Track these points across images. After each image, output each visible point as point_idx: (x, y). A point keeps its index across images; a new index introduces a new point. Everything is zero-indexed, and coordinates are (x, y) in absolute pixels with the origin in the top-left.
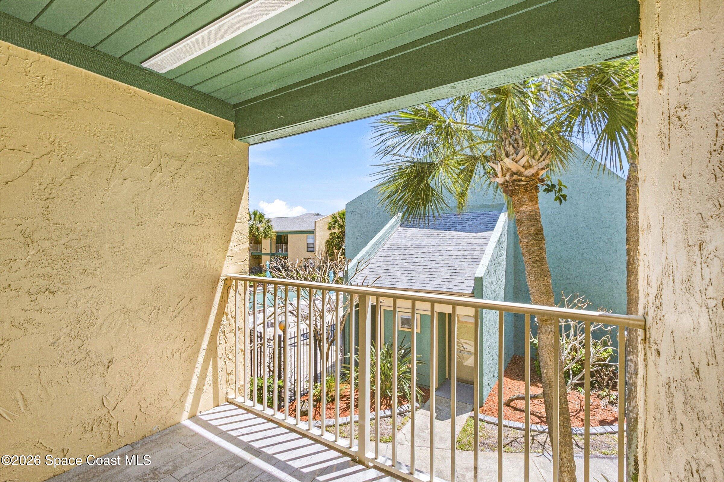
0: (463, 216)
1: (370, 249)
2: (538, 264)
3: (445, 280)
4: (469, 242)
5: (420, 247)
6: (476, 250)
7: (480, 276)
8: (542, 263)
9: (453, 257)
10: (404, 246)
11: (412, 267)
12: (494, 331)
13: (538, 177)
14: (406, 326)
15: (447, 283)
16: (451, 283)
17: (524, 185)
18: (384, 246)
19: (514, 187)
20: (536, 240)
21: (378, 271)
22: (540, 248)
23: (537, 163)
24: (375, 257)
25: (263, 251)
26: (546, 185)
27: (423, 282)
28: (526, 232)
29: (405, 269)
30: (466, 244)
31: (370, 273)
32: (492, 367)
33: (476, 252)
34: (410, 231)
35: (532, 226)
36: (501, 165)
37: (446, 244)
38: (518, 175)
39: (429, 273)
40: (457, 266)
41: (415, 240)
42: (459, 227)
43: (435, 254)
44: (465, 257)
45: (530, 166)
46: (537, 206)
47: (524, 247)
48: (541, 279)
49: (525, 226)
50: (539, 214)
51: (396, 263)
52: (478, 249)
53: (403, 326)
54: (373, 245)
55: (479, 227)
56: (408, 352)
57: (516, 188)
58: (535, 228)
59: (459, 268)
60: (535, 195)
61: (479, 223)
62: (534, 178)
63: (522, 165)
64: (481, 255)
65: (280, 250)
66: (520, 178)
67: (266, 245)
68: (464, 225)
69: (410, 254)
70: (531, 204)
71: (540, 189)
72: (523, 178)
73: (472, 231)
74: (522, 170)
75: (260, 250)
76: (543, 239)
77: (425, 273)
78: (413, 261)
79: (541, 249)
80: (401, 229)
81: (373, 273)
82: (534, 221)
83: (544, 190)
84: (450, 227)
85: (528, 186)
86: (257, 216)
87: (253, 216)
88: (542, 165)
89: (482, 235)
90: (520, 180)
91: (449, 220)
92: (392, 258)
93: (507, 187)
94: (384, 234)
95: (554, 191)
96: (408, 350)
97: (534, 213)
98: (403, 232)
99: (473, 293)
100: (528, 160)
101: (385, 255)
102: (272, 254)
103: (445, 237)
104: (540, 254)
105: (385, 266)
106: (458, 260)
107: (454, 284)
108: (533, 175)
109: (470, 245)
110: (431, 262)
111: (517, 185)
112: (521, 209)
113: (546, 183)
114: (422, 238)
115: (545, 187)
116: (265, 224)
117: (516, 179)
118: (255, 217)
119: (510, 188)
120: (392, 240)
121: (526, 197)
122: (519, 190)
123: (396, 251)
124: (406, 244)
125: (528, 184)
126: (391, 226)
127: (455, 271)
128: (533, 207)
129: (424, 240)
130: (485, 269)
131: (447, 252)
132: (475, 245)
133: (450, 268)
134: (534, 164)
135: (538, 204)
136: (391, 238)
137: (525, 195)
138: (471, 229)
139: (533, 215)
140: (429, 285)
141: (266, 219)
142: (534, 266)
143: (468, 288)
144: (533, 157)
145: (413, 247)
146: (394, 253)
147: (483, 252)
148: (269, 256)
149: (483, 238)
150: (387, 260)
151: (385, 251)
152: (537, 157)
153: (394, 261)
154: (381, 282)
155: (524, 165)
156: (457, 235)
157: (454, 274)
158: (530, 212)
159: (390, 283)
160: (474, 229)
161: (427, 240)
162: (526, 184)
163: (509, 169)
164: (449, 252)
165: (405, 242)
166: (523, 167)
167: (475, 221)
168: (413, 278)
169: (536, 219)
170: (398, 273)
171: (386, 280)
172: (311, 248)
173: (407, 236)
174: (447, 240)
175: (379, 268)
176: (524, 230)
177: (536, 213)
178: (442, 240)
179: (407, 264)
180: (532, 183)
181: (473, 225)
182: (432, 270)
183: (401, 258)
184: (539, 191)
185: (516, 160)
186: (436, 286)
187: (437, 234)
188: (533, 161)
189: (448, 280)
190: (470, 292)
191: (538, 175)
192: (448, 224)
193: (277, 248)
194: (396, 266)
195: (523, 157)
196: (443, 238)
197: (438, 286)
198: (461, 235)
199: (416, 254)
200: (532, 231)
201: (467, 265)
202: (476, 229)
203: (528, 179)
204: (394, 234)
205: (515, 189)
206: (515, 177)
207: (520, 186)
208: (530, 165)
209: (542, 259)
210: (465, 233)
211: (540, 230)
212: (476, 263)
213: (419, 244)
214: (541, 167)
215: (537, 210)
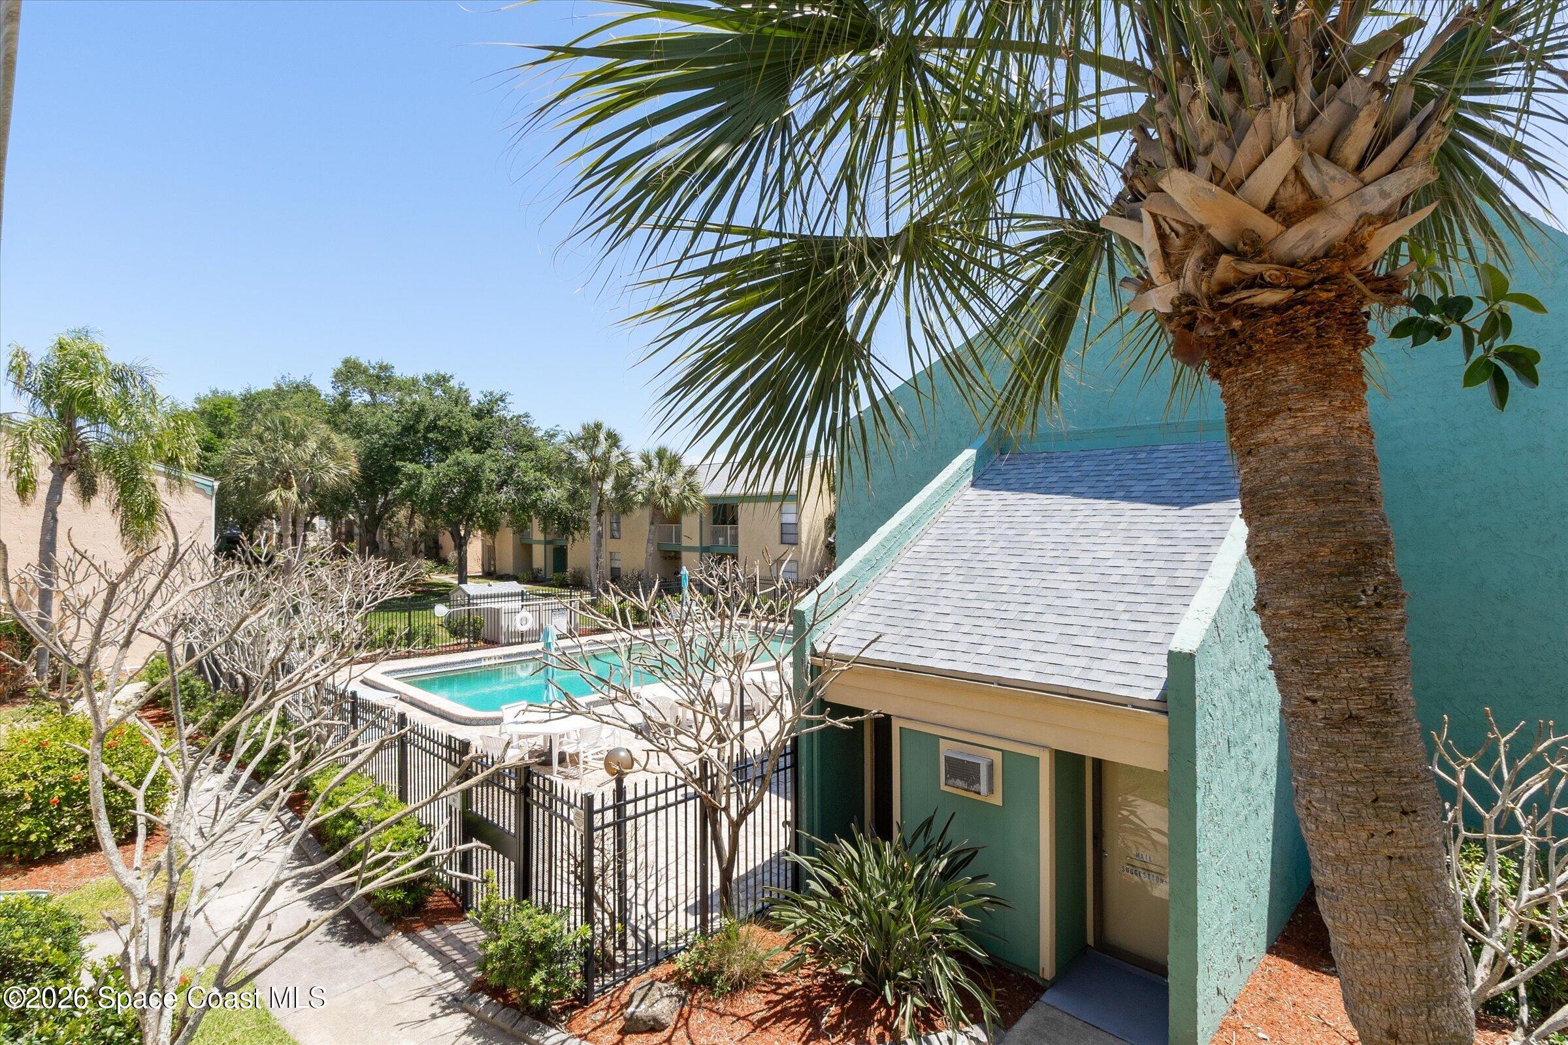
0: (1155, 455)
1: (876, 550)
2: (1357, 734)
3: (1079, 651)
4: (1165, 535)
5: (1017, 545)
6: (1186, 558)
7: (1186, 650)
8: (1379, 733)
9: (1113, 579)
10: (974, 544)
11: (987, 605)
12: (1242, 817)
13: (1365, 261)
14: (959, 783)
15: (1084, 662)
16: (1097, 662)
17: (1275, 308)
18: (921, 543)
19: (1225, 321)
20: (1349, 600)
21: (891, 613)
22: (1375, 651)
23: (1352, 183)
24: (891, 574)
25: (685, 542)
26: (1410, 303)
27: (1013, 654)
28: (1289, 556)
29: (968, 612)
30: (1154, 541)
31: (870, 619)
32: (1232, 933)
33: (1185, 565)
34: (996, 500)
35: (1325, 524)
36: (1154, 216)
37: (1093, 539)
38: (1241, 256)
39: (1033, 626)
40: (1121, 607)
41: (1007, 525)
42: (1140, 488)
43: (1060, 569)
44: (1149, 581)
45: (1313, 205)
46: (1354, 419)
47: (1282, 635)
48: (1373, 824)
49: (1287, 522)
50: (1366, 460)
51: (943, 593)
52: (1193, 555)
53: (950, 782)
54: (886, 539)
55: (1203, 486)
56: (961, 863)
57: (1236, 324)
58: (1340, 536)
59: (1127, 616)
60: (1342, 361)
61: (1200, 475)
62: (1335, 268)
63: (1266, 200)
64: (1200, 574)
65: (721, 539)
66: (1250, 268)
67: (691, 530)
68: (1154, 483)
69: (986, 565)
70: (1320, 406)
71: (1373, 326)
72: (1270, 271)
73: (1177, 500)
74: (1267, 226)
75: (679, 538)
76: (1389, 594)
77: (1022, 625)
78: (993, 588)
79: (1378, 655)
80: (972, 494)
81: (880, 619)
82: (1337, 501)
83: (1399, 331)
84: (1111, 489)
85: (1301, 310)
86: (665, 461)
87: (655, 463)
88: (1384, 195)
89: (1210, 513)
90: (1256, 282)
91: (1111, 467)
92: (935, 577)
93: (1190, 327)
94: (920, 508)
95: (1456, 330)
96: (961, 857)
97: (1336, 456)
98: (976, 503)
99: (1163, 699)
100: (1296, 169)
101: (917, 569)
102: (704, 550)
103: (1095, 519)
104: (1371, 680)
105: (912, 599)
106: (1126, 589)
107: (1105, 665)
108: (1330, 252)
109: (1168, 542)
110: (1045, 593)
111: (1237, 310)
112: (1262, 436)
113: (1412, 291)
114: (1029, 519)
115: (1402, 313)
116: (684, 478)
117: (1231, 276)
118: (660, 464)
119: (1205, 330)
120: (944, 525)
121: (1289, 372)
122: (1252, 336)
123: (950, 557)
124: (981, 538)
125: (1303, 302)
126: (941, 487)
127: (1112, 624)
128: (1330, 421)
129: (1031, 526)
130: (1207, 626)
131: (1096, 562)
132: (1184, 543)
133: (1100, 614)
134: (1337, 190)
135: (1362, 404)
136: (942, 519)
137: (1286, 362)
138: (1176, 494)
139: (1330, 465)
140: (1029, 666)
141: (686, 469)
142: (1337, 747)
143: (1149, 683)
144: (1330, 153)
145: (998, 545)
146: (944, 563)
147: (1204, 565)
148: (698, 554)
149: (1212, 520)
150: (922, 584)
151: (920, 555)
152: (1352, 149)
153: (939, 585)
154: (895, 649)
155: (1274, 200)
156: (1130, 513)
157: (1110, 633)
158: (1318, 448)
159: (918, 651)
160: (1186, 494)
161: (1039, 526)
162: (1290, 304)
163: (1195, 231)
164: (1102, 563)
165: (977, 531)
166: (1271, 209)
167: (1191, 469)
168: (986, 640)
169: (1348, 487)
170: (946, 624)
171: (909, 641)
172: (789, 535)
173: (987, 514)
174: (1101, 525)
175: (896, 605)
176: (1279, 547)
177: (1352, 454)
178: (1083, 526)
179: (974, 595)
180: (1324, 295)
181: (1183, 482)
182: (1043, 618)
183: (961, 578)
184: (1369, 340)
185: (1228, 178)
186: (1050, 669)
187: (1070, 507)
188: (1330, 169)
189: (1087, 652)
190: (1154, 695)
191: (1361, 249)
192: (1107, 478)
193: (715, 535)
194: (943, 602)
195: (1270, 150)
196: (1087, 519)
197: (1056, 670)
198: (1142, 513)
199: (1003, 566)
200: (1325, 551)
201: (1152, 608)
202: (1191, 494)
203: (1302, 276)
204: (953, 508)
205: (1233, 333)
206: (1225, 267)
207: (1254, 314)
208: (1312, 196)
209: (1388, 712)
210: (1153, 507)
211: (1369, 546)
212: (1181, 600)
213: (1017, 539)
214: (1378, 206)
215: (1354, 439)
